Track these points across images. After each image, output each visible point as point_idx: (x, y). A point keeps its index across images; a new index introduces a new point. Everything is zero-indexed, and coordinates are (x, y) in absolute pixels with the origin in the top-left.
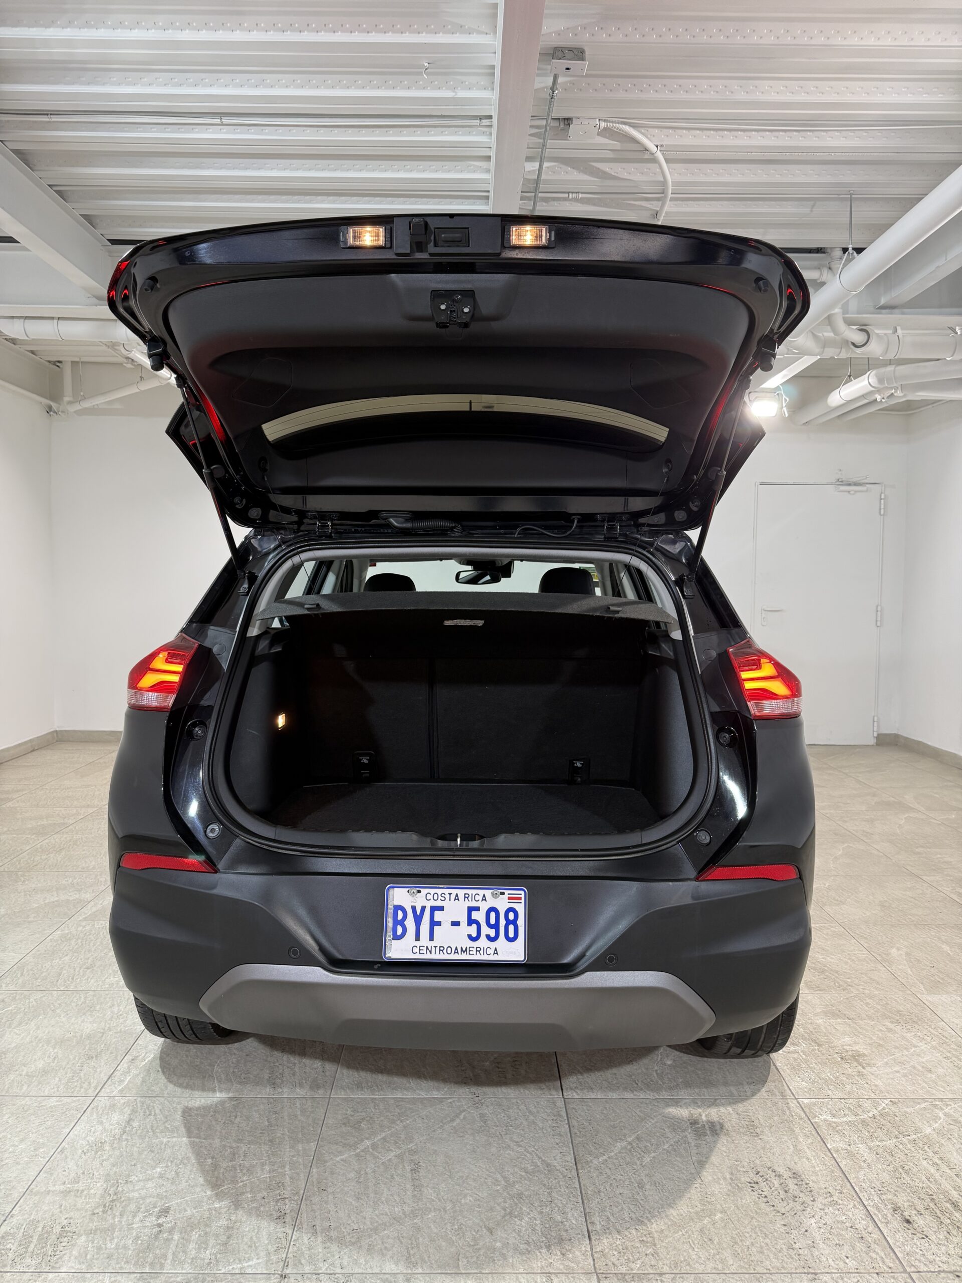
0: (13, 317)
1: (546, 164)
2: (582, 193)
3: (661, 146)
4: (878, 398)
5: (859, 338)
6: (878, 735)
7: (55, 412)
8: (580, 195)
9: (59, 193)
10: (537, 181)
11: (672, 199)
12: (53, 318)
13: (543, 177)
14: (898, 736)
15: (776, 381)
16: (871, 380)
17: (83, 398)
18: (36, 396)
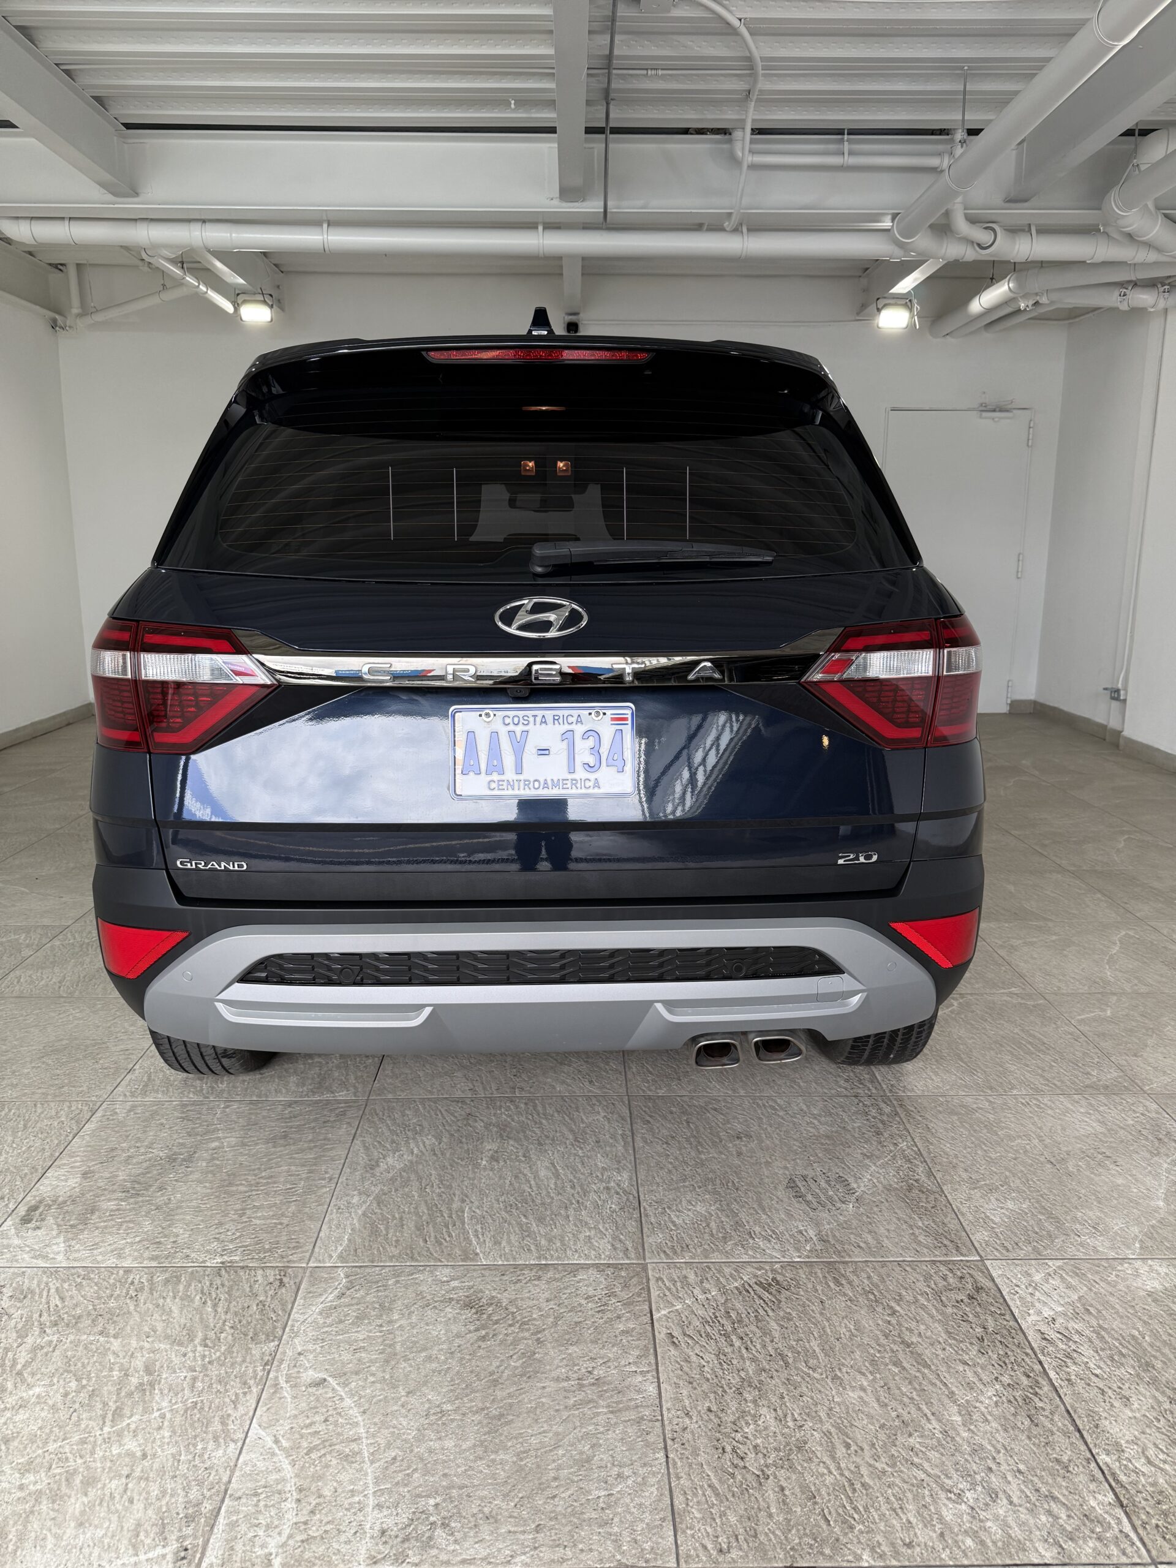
0: (17, 218)
1: (617, 38)
2: (662, 69)
3: (745, 19)
4: (1022, 306)
5: (985, 237)
6: (1012, 702)
7: (61, 327)
8: (660, 72)
9: (68, 72)
10: (610, 57)
11: (764, 75)
12: (63, 218)
13: (616, 52)
14: (1035, 703)
15: (906, 285)
16: (1011, 285)
17: (94, 310)
18: (38, 307)
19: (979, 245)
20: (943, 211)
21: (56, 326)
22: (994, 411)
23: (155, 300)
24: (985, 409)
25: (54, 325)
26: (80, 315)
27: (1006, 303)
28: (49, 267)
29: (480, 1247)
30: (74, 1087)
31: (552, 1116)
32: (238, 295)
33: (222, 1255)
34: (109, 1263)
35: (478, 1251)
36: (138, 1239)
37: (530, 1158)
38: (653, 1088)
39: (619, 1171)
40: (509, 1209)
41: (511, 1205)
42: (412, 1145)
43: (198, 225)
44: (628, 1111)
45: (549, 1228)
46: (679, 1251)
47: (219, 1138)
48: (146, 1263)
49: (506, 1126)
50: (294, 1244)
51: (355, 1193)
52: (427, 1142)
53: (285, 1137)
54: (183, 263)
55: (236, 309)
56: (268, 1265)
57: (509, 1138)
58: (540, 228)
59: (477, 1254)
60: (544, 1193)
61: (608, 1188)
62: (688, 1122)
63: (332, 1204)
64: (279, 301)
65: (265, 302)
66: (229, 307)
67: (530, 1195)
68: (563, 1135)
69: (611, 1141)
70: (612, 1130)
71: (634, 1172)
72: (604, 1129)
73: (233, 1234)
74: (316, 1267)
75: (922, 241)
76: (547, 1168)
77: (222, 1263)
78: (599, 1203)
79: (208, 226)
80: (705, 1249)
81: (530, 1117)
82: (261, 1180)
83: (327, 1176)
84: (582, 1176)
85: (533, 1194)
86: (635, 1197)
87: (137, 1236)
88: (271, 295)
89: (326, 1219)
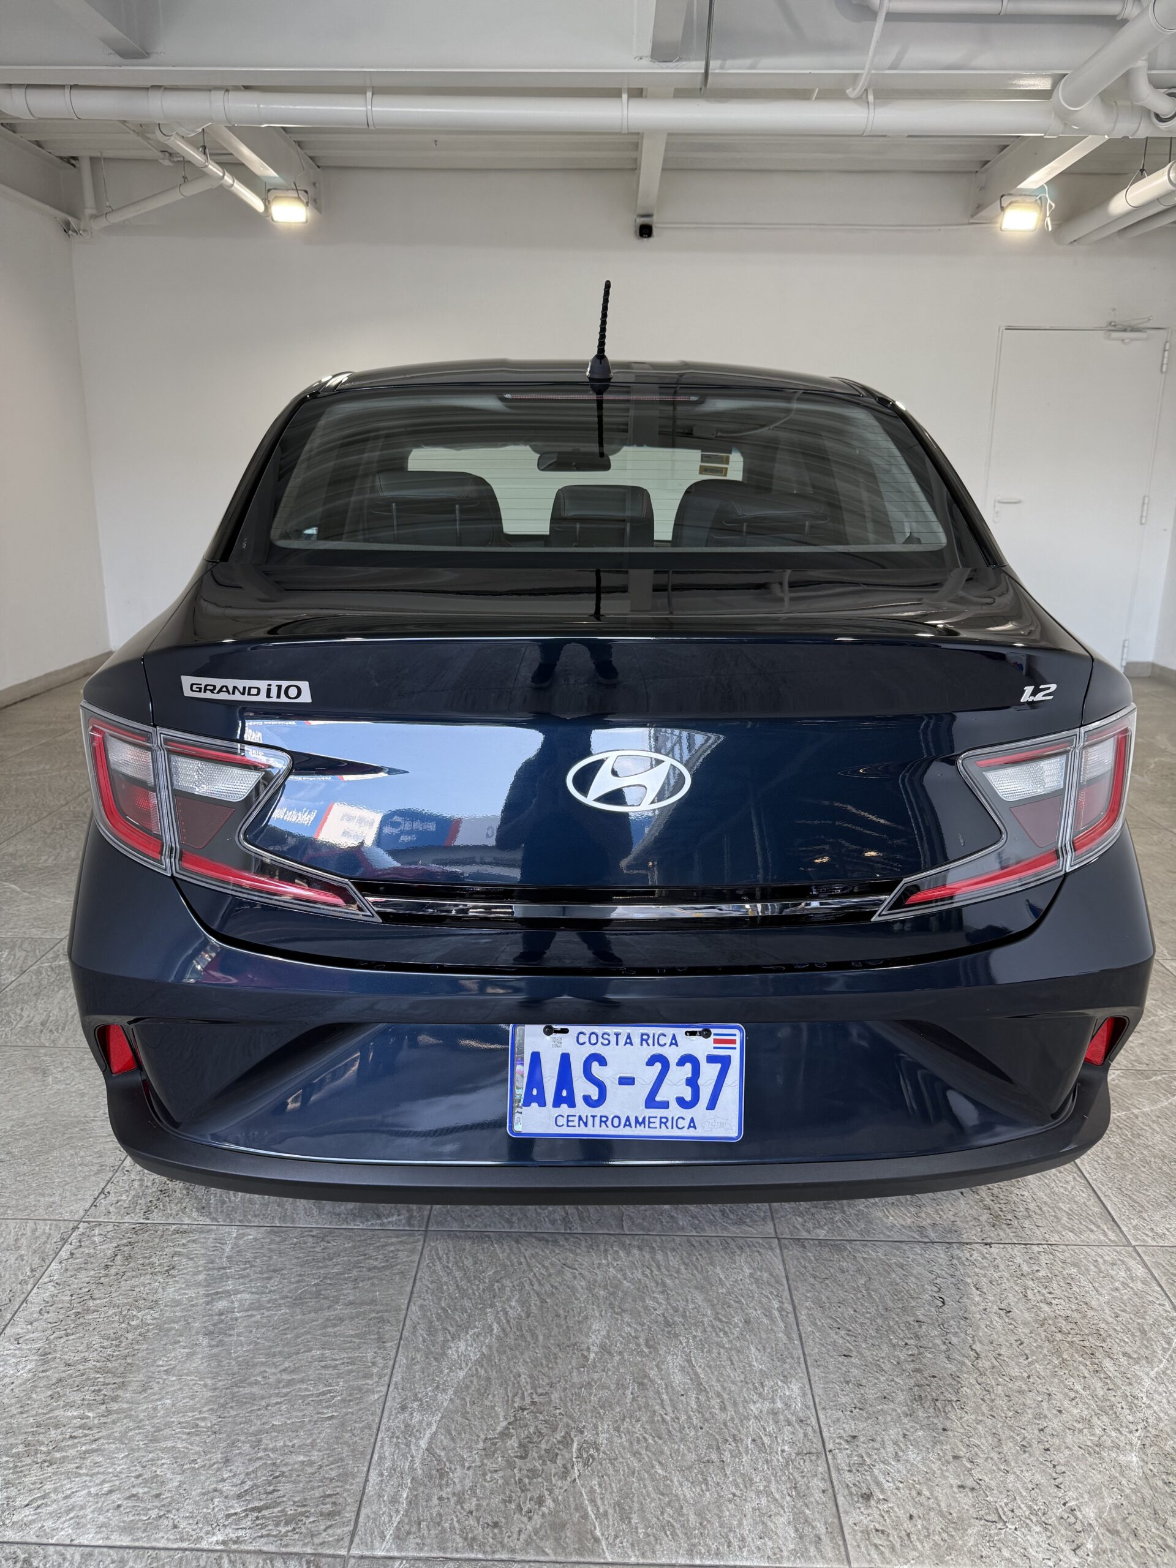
0: (10, 86)
7: (74, 231)
12: (62, 87)
14: (1153, 665)
15: (1038, 179)
16: (1172, 175)
17: (110, 209)
18: (47, 207)
19: (1157, 116)
20: (1124, 71)
21: (69, 229)
22: (1125, 330)
23: (174, 196)
24: (1113, 327)
25: (67, 228)
26: (94, 217)
27: (1158, 200)
28: (59, 161)
29: (601, 1524)
30: (43, 1195)
31: (678, 1272)
32: (269, 190)
33: (225, 1526)
34: (61, 1537)
35: (598, 1533)
36: (106, 1487)
37: (656, 1350)
38: (810, 1225)
39: (785, 1379)
40: (636, 1447)
41: (638, 1441)
42: (490, 1318)
43: (221, 93)
44: (781, 1267)
45: (698, 1489)
46: (898, 1546)
47: (228, 1293)
48: (117, 1539)
49: (616, 1287)
50: (328, 1507)
51: (415, 1405)
52: (511, 1312)
53: (318, 1294)
54: (204, 147)
55: (267, 208)
56: (290, 1549)
57: (624, 1311)
58: (625, 96)
59: (597, 1540)
60: (683, 1417)
61: (774, 1413)
62: (867, 1290)
63: (383, 1427)
64: (315, 201)
65: (299, 198)
66: (257, 204)
67: (664, 1420)
68: (697, 1308)
69: (766, 1321)
70: (764, 1300)
71: (806, 1381)
72: (753, 1297)
73: (243, 1482)
74: (362, 1557)
75: (1089, 112)
76: (682, 1369)
77: (224, 1543)
78: (766, 1440)
79: (232, 95)
80: (936, 1544)
81: (648, 1272)
82: (285, 1377)
83: (375, 1370)
84: (733, 1388)
85: (668, 1418)
86: (814, 1431)
87: (104, 1482)
88: (306, 192)
89: (376, 1457)
